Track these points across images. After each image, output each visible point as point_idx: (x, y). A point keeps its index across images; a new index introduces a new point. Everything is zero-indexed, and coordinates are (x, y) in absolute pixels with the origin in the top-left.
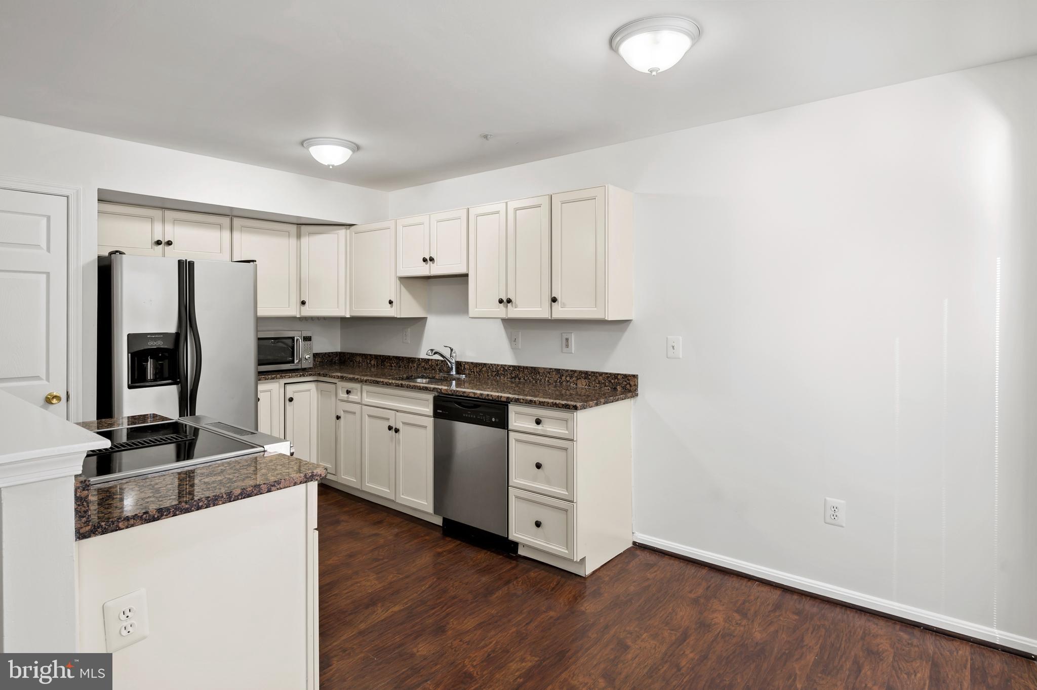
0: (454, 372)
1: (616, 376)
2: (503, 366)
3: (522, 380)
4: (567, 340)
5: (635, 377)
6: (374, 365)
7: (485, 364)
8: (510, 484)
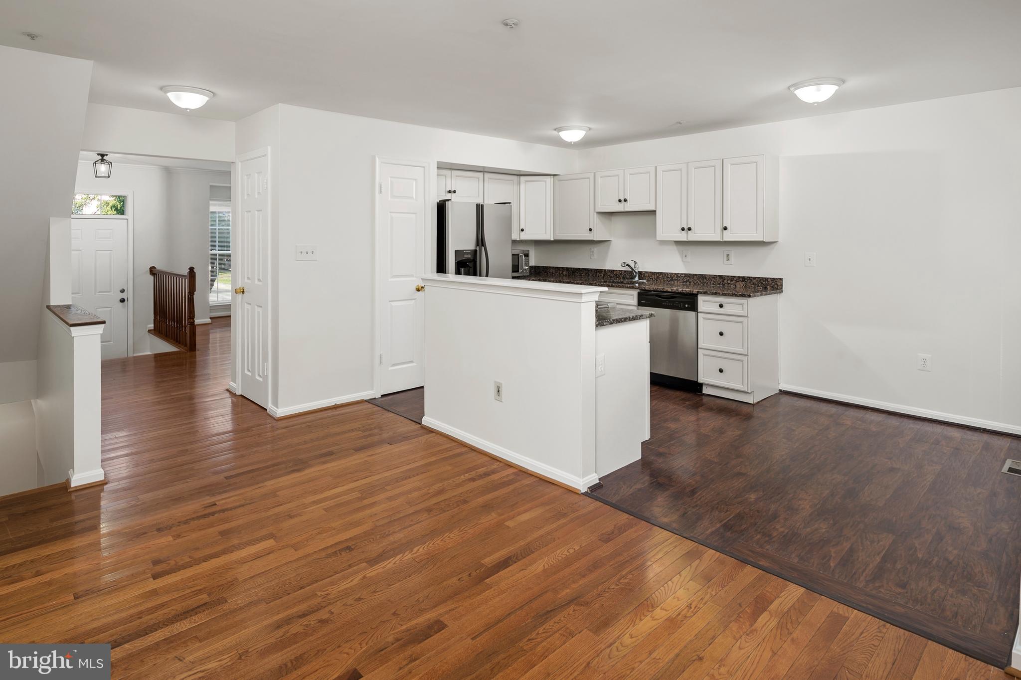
0: (637, 279)
1: (766, 279)
2: (677, 275)
3: (692, 283)
4: (728, 255)
5: (781, 279)
6: (566, 275)
7: (661, 273)
8: (699, 346)
